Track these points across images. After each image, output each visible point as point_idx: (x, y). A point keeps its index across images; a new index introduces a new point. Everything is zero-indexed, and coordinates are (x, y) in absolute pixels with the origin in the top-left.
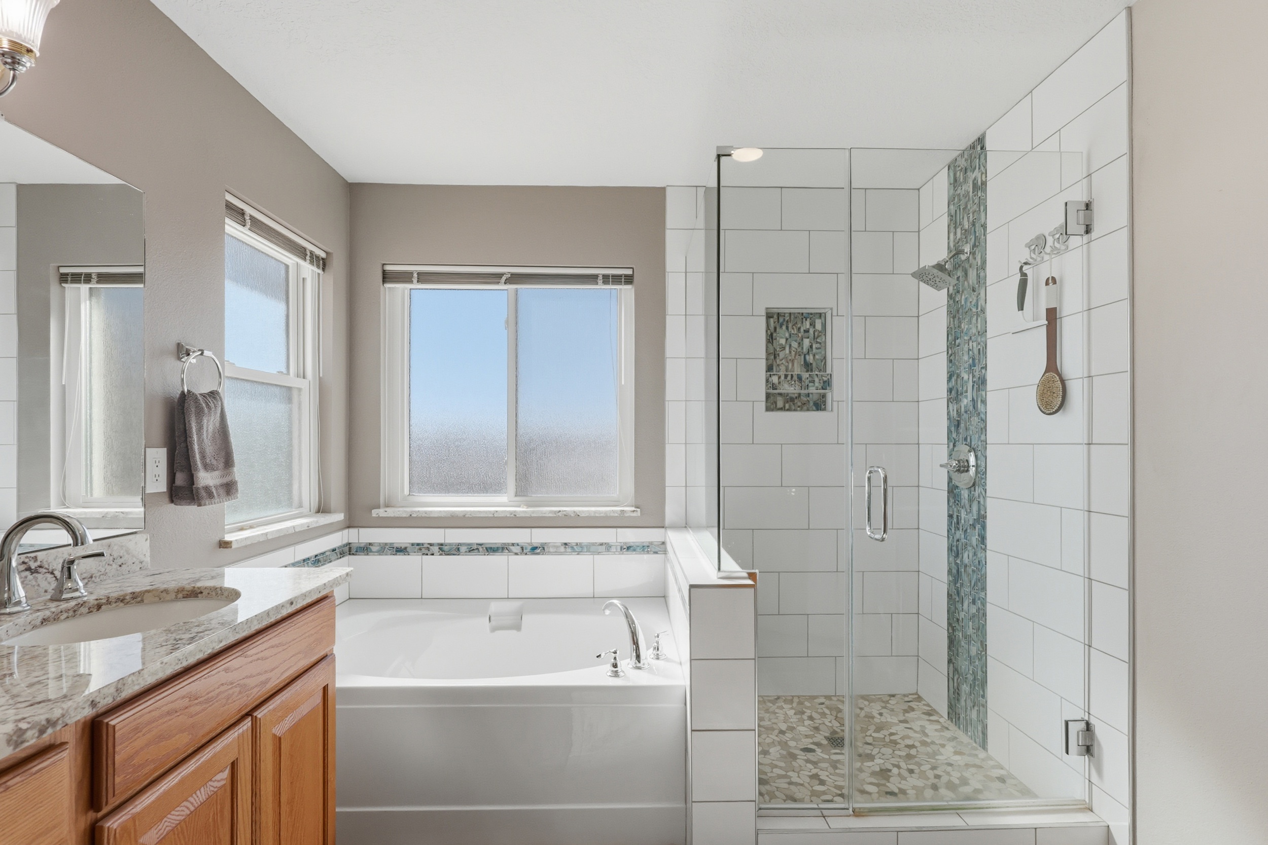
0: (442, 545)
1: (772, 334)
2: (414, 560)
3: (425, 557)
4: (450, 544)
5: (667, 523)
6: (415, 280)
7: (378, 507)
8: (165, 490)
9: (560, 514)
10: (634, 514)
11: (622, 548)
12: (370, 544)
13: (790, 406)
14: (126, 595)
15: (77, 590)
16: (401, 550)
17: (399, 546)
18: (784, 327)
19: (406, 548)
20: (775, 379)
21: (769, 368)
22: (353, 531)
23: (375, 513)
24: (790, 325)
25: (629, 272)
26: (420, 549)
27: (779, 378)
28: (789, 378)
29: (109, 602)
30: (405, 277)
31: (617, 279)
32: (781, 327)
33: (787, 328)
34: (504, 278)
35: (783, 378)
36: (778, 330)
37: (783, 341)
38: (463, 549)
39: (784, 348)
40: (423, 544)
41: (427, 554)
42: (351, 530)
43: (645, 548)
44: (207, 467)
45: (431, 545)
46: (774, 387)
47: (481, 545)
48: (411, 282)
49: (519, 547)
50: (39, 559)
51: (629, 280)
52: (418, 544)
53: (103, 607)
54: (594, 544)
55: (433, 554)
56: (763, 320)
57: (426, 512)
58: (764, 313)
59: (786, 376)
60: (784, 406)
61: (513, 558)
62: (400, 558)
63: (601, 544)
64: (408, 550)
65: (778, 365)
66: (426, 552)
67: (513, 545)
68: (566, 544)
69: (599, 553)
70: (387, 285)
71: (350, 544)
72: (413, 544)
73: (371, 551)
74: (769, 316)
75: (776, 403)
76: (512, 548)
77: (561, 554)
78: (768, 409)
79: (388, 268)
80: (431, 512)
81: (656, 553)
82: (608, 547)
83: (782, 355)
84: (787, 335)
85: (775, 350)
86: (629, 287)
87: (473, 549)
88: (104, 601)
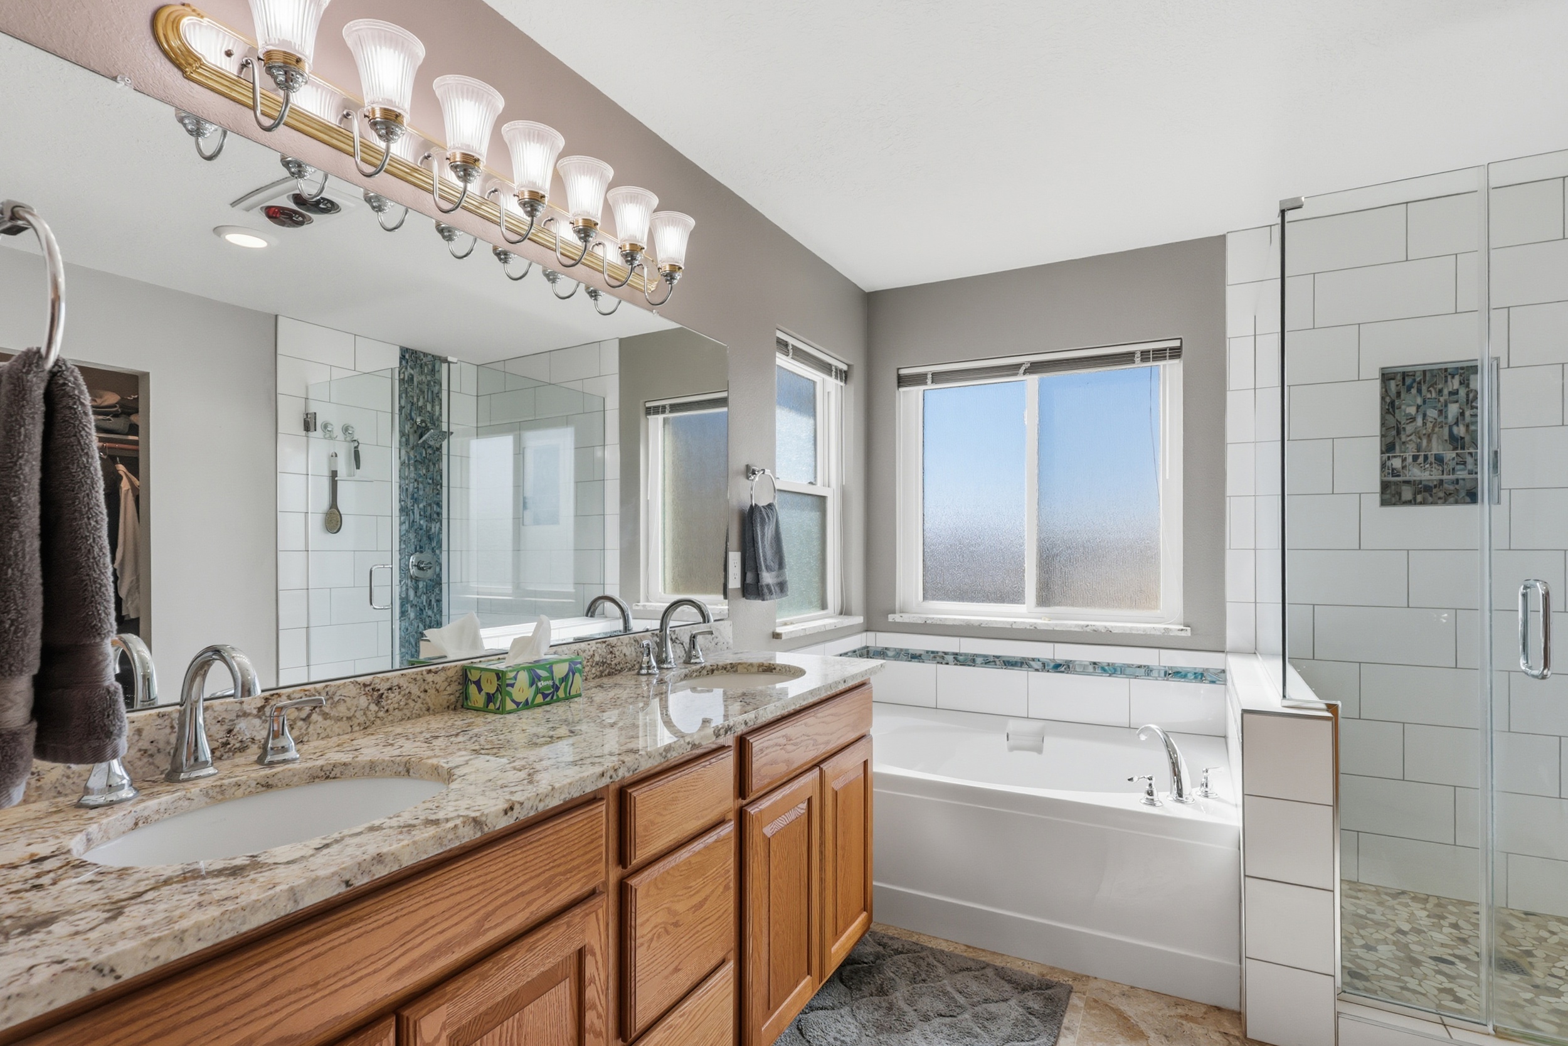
0: (957, 654)
1: (1392, 403)
2: (928, 668)
3: (939, 665)
4: (966, 655)
5: (1229, 645)
6: (929, 381)
7: (894, 612)
8: (739, 586)
9: (1088, 629)
10: (1183, 634)
11: (1165, 673)
12: (886, 648)
13: (1424, 499)
14: (726, 665)
15: (698, 658)
16: (915, 657)
17: (914, 652)
18: (1414, 391)
19: (920, 656)
20: (1397, 463)
21: (1388, 448)
22: (871, 635)
23: (891, 617)
24: (1424, 388)
25: (1177, 343)
26: (935, 657)
27: (1404, 460)
28: (1421, 460)
29: (718, 669)
30: (919, 379)
31: (1159, 355)
32: (1409, 389)
33: (1419, 391)
34: (1023, 368)
35: (1410, 459)
36: (1403, 396)
37: (1412, 410)
38: (979, 660)
39: (1413, 419)
40: (937, 652)
41: (942, 663)
42: (869, 634)
43: (1200, 676)
44: (768, 569)
45: (946, 653)
46: (1395, 473)
47: (998, 657)
48: (926, 383)
49: (1040, 663)
50: (676, 632)
51: (1176, 353)
52: (933, 652)
53: (715, 672)
54: (1129, 666)
55: (947, 664)
56: (1377, 384)
57: (940, 620)
58: (1377, 375)
59: (1415, 458)
60: (1415, 499)
61: (1032, 674)
62: (915, 665)
63: (1140, 667)
64: (922, 657)
65: (1404, 443)
66: (941, 660)
67: (1033, 660)
68: (1095, 663)
69: (1136, 677)
70: (902, 389)
71: (868, 647)
72: (927, 652)
73: (887, 656)
74: (1386, 377)
75: (1400, 494)
76: (1032, 663)
77: (1089, 674)
78: (1384, 503)
79: (903, 372)
80: (946, 619)
81: (1213, 682)
82: (1148, 671)
83: (1410, 428)
84: (1419, 401)
85: (1398, 422)
86: (1176, 361)
87: (990, 661)
88: (715, 667)
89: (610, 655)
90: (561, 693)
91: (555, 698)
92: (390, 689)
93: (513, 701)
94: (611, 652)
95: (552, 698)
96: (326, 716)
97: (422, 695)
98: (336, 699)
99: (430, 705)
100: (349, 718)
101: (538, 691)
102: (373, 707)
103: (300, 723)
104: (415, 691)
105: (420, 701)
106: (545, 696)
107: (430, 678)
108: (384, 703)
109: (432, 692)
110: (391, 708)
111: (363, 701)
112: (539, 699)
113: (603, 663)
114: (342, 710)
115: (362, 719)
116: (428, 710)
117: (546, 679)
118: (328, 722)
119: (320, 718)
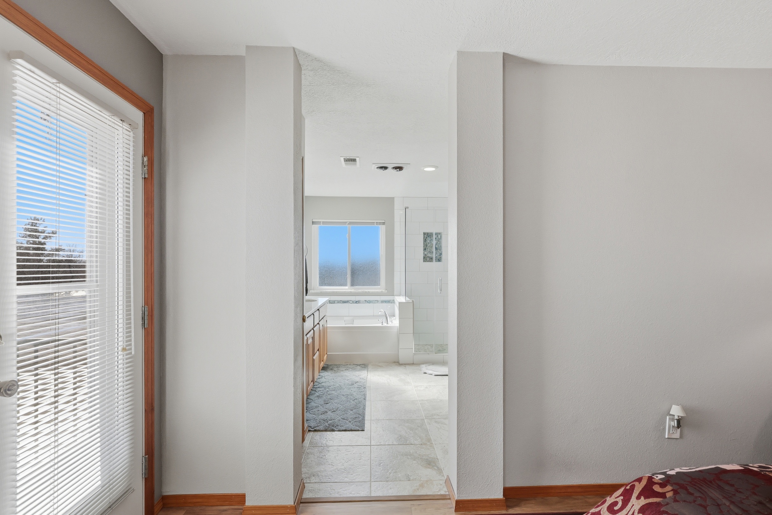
0: (330, 301)
1: (425, 240)
4: (332, 300)
5: (394, 295)
6: (322, 224)
9: (364, 292)
10: (385, 292)
11: (381, 302)
13: (431, 260)
18: (429, 237)
20: (426, 253)
21: (425, 249)
24: (431, 237)
25: (384, 221)
27: (427, 252)
28: (430, 252)
31: (380, 223)
32: (428, 237)
33: (430, 237)
34: (348, 223)
35: (428, 252)
36: (427, 238)
37: (429, 241)
38: (336, 302)
39: (429, 243)
43: (389, 302)
46: (426, 255)
47: (341, 301)
48: (320, 224)
49: (352, 302)
51: (384, 223)
54: (374, 300)
56: (423, 235)
57: (325, 292)
58: (423, 234)
59: (429, 252)
60: (429, 260)
61: (350, 304)
63: (376, 301)
65: (427, 248)
67: (350, 301)
68: (366, 300)
69: (375, 303)
70: (313, 225)
74: (424, 234)
75: (427, 259)
76: (350, 302)
77: (364, 303)
78: (424, 261)
79: (314, 220)
81: (391, 303)
82: (378, 301)
83: (428, 245)
84: (430, 239)
85: (427, 244)
86: (384, 225)
87: (339, 302)
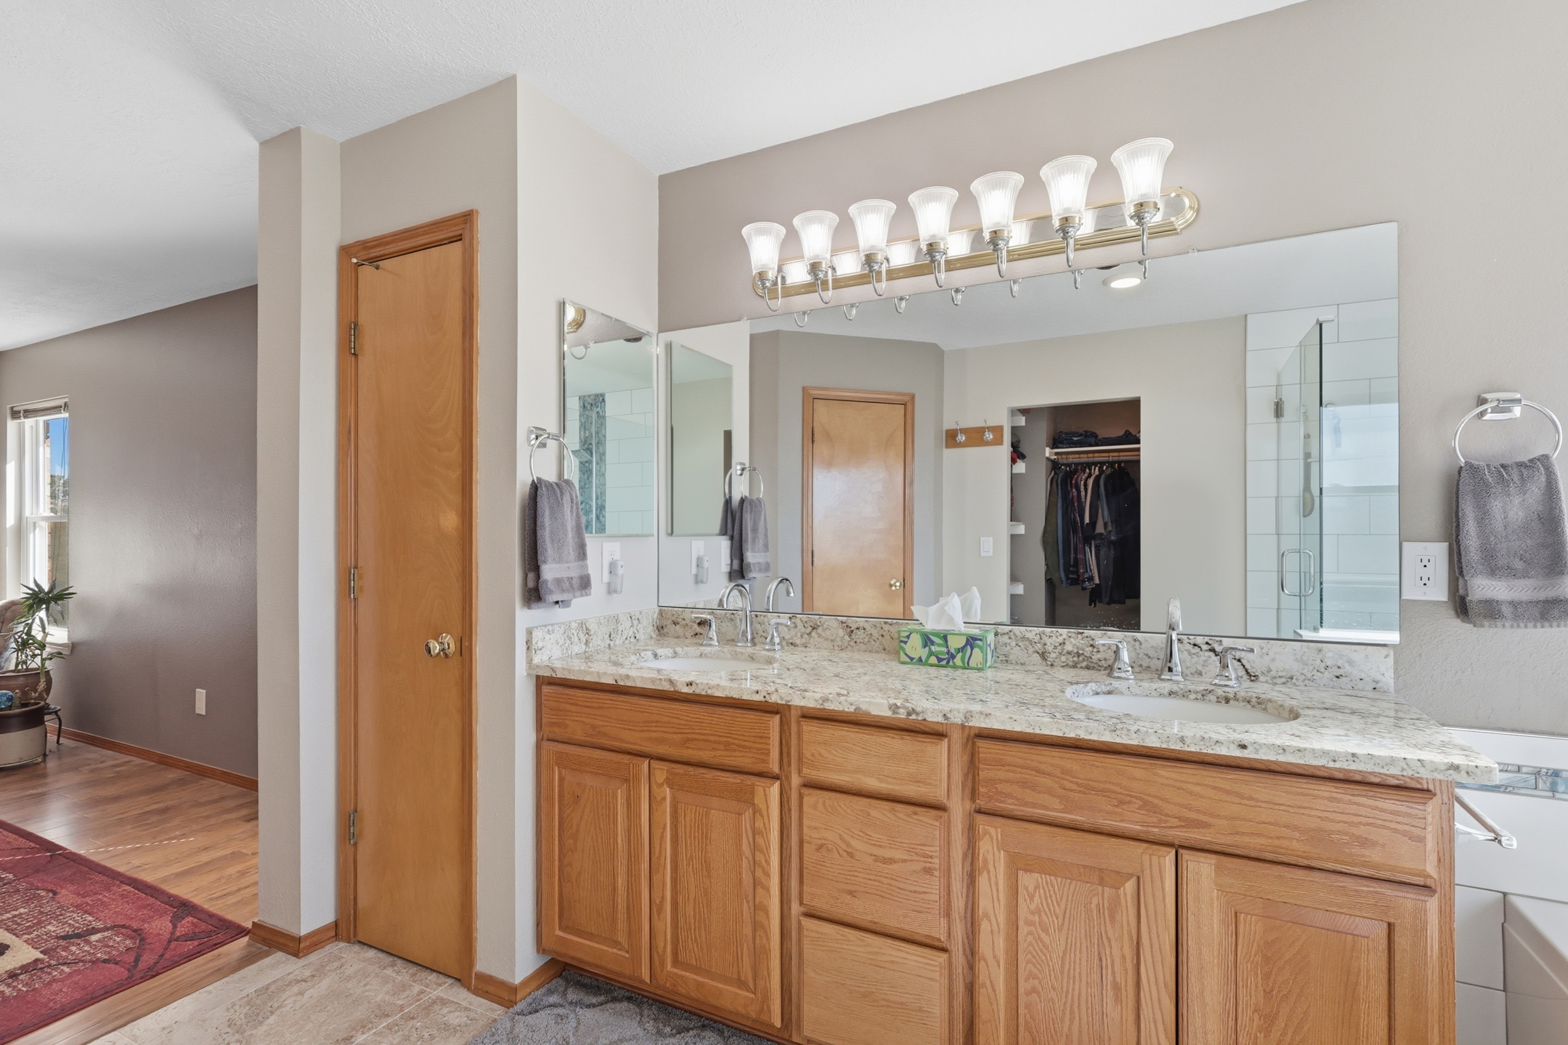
8: (1444, 596)
14: (1251, 697)
15: (1231, 680)
29: (1236, 699)
53: (1231, 702)
88: (1231, 696)
89: (1091, 649)
90: (958, 661)
91: (951, 663)
92: (858, 628)
93: (906, 654)
94: (1092, 645)
95: (948, 662)
96: (819, 635)
97: (880, 638)
98: (825, 626)
99: (886, 646)
100: (832, 640)
101: (931, 654)
102: (847, 637)
103: (806, 636)
104: (876, 634)
105: (878, 642)
106: (940, 660)
107: (886, 627)
108: (853, 636)
109: (887, 637)
110: (858, 641)
111: (841, 632)
112: (933, 660)
113: (1079, 655)
114: (828, 633)
115: (840, 643)
116: (884, 649)
117: (939, 645)
118: (820, 640)
119: (816, 636)
